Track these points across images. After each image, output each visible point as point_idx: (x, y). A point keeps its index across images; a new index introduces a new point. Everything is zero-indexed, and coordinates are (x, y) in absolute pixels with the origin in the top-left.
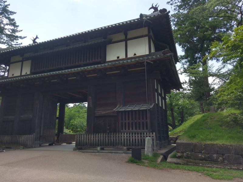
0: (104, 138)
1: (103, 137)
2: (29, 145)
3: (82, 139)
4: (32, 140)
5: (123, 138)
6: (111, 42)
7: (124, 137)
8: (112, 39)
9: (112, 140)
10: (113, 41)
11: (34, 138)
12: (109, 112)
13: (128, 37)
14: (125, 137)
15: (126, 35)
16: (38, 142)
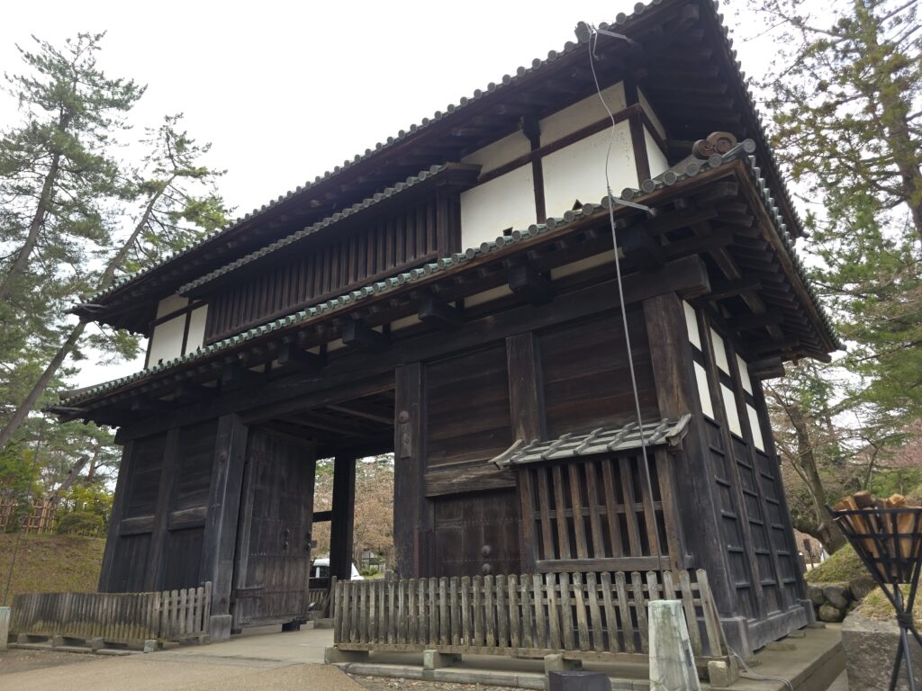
0: (453, 600)
1: (448, 596)
2: (182, 631)
3: (359, 608)
4: (199, 612)
5: (538, 600)
6: (475, 178)
7: (545, 594)
8: (481, 167)
9: (489, 612)
10: (484, 171)
11: (208, 600)
12: (483, 476)
13: (545, 141)
14: (551, 594)
15: (534, 136)
16: (224, 616)
